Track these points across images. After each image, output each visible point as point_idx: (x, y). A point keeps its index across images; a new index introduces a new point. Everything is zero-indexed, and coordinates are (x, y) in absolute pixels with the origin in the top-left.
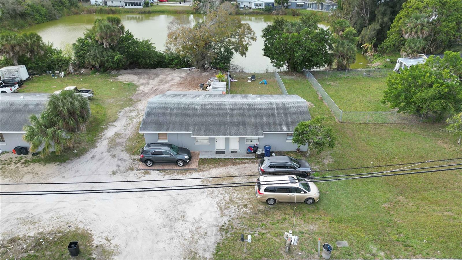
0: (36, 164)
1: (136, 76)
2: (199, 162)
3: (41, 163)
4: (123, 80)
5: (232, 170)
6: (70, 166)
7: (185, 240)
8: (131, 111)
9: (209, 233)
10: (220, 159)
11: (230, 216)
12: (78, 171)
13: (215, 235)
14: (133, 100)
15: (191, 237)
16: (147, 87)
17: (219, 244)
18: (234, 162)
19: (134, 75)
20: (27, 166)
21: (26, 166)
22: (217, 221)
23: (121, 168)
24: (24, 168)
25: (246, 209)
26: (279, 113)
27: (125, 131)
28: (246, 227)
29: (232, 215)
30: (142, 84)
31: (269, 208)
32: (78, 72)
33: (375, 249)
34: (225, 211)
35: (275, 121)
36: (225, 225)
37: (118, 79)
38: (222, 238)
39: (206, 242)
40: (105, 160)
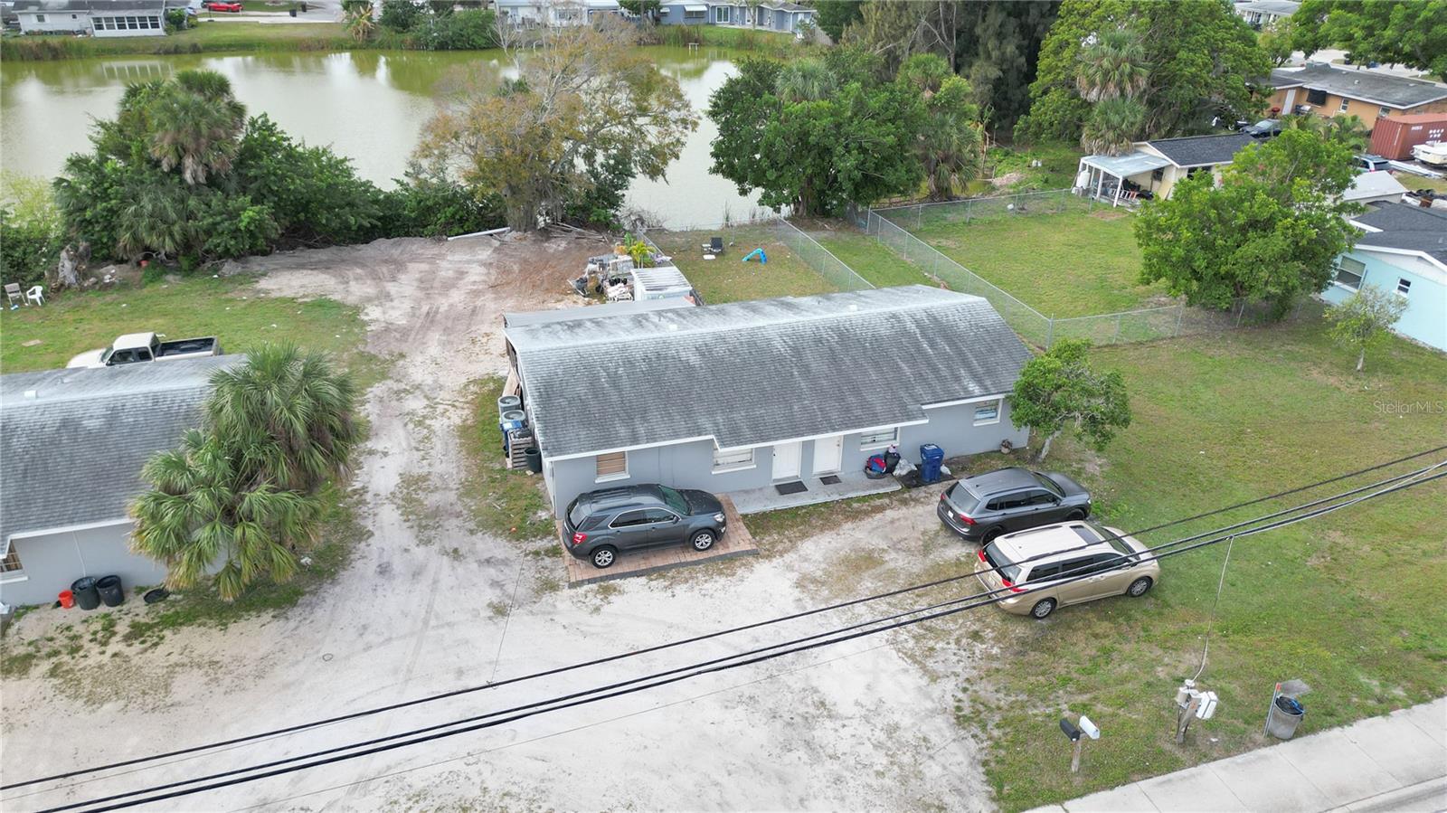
0: (185, 629)
1: (324, 276)
2: (748, 527)
3: (204, 624)
4: (288, 293)
5: (858, 535)
6: (321, 614)
7: (880, 774)
8: (399, 395)
9: (934, 738)
10: (802, 507)
11: (956, 675)
12: (365, 627)
13: (954, 740)
14: (375, 356)
15: (892, 763)
16: (393, 308)
17: (985, 763)
18: (849, 510)
19: (315, 272)
20: (156, 645)
21: (148, 644)
22: (928, 696)
23: (510, 589)
24: (149, 654)
25: (984, 646)
26: (932, 344)
27: (430, 465)
28: (1023, 697)
29: (959, 670)
30: (369, 300)
31: (1042, 629)
32: (92, 280)
33: (1376, 683)
34: (930, 663)
35: (935, 370)
36: (960, 704)
37: (267, 292)
38: (981, 746)
39: (944, 768)
40: (436, 573)
